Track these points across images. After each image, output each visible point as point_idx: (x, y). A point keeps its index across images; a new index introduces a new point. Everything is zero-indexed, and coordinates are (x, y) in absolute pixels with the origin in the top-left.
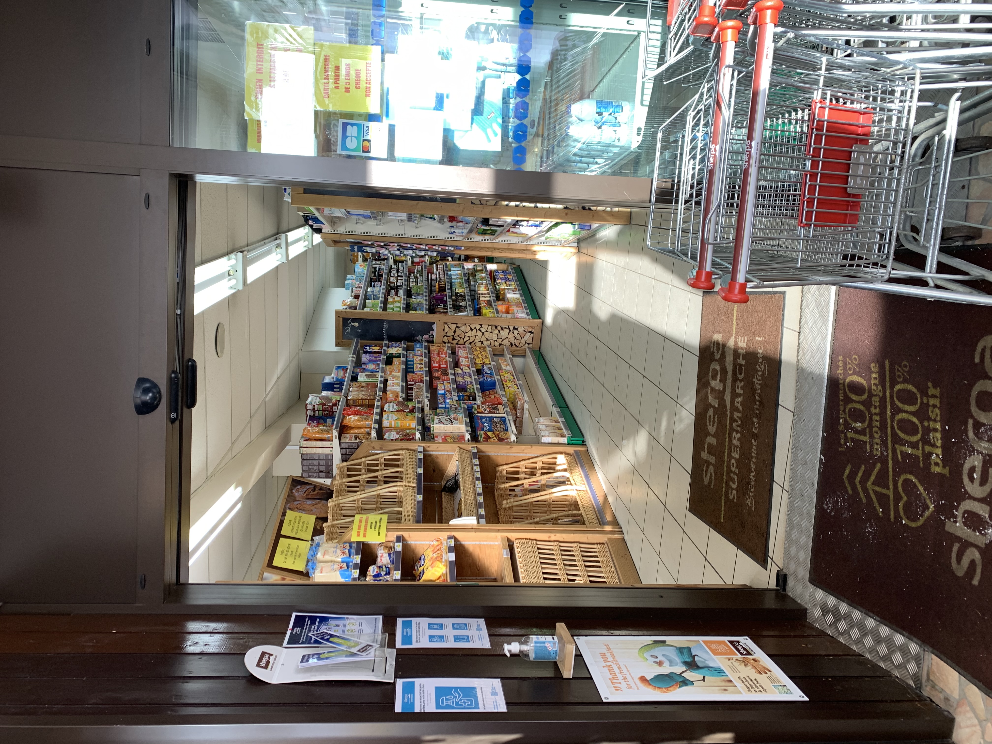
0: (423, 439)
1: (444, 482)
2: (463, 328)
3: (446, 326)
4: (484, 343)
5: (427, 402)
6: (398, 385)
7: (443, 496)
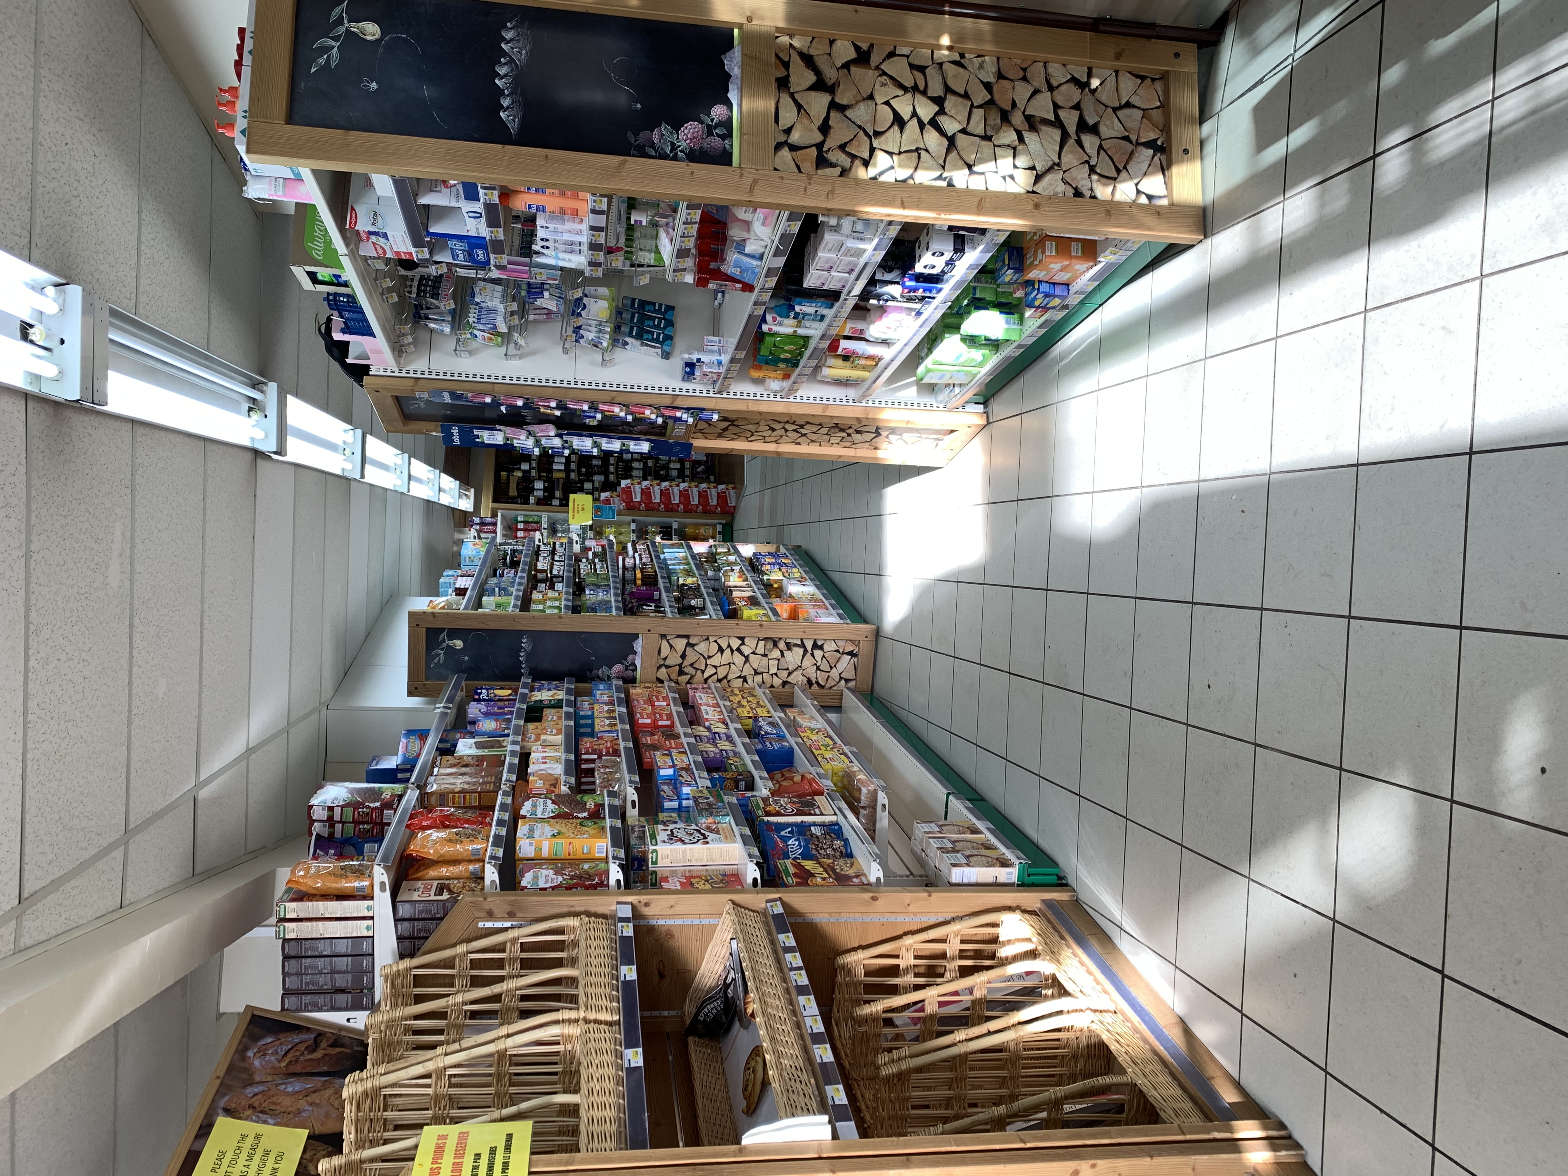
0: (628, 885)
1: (689, 1009)
2: (702, 647)
3: (664, 643)
4: (750, 681)
5: (632, 794)
6: (557, 760)
7: (692, 1047)
